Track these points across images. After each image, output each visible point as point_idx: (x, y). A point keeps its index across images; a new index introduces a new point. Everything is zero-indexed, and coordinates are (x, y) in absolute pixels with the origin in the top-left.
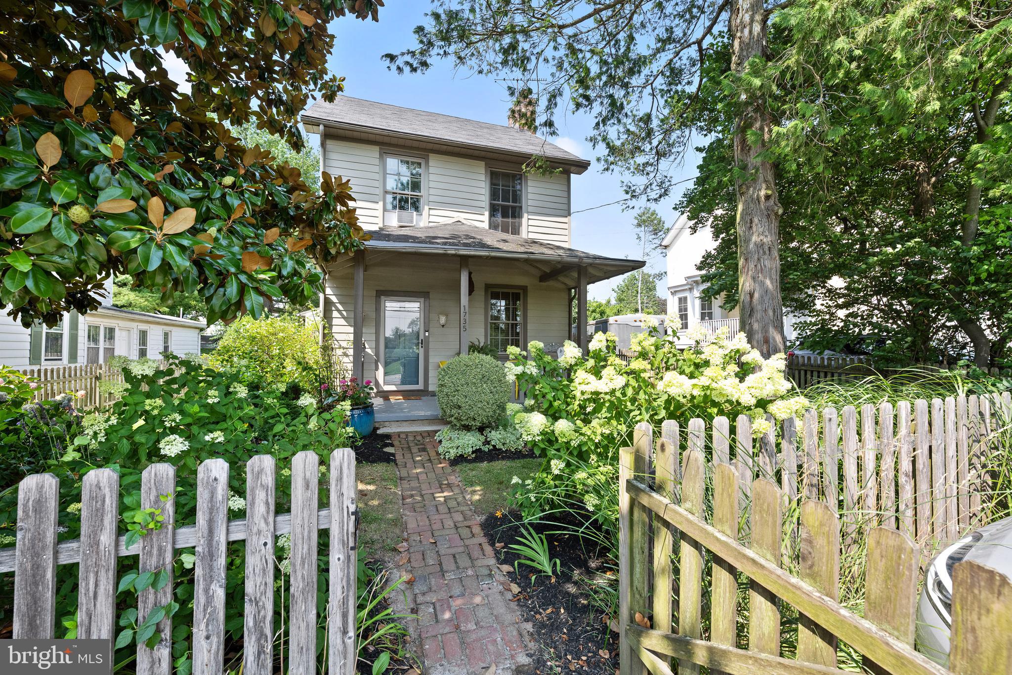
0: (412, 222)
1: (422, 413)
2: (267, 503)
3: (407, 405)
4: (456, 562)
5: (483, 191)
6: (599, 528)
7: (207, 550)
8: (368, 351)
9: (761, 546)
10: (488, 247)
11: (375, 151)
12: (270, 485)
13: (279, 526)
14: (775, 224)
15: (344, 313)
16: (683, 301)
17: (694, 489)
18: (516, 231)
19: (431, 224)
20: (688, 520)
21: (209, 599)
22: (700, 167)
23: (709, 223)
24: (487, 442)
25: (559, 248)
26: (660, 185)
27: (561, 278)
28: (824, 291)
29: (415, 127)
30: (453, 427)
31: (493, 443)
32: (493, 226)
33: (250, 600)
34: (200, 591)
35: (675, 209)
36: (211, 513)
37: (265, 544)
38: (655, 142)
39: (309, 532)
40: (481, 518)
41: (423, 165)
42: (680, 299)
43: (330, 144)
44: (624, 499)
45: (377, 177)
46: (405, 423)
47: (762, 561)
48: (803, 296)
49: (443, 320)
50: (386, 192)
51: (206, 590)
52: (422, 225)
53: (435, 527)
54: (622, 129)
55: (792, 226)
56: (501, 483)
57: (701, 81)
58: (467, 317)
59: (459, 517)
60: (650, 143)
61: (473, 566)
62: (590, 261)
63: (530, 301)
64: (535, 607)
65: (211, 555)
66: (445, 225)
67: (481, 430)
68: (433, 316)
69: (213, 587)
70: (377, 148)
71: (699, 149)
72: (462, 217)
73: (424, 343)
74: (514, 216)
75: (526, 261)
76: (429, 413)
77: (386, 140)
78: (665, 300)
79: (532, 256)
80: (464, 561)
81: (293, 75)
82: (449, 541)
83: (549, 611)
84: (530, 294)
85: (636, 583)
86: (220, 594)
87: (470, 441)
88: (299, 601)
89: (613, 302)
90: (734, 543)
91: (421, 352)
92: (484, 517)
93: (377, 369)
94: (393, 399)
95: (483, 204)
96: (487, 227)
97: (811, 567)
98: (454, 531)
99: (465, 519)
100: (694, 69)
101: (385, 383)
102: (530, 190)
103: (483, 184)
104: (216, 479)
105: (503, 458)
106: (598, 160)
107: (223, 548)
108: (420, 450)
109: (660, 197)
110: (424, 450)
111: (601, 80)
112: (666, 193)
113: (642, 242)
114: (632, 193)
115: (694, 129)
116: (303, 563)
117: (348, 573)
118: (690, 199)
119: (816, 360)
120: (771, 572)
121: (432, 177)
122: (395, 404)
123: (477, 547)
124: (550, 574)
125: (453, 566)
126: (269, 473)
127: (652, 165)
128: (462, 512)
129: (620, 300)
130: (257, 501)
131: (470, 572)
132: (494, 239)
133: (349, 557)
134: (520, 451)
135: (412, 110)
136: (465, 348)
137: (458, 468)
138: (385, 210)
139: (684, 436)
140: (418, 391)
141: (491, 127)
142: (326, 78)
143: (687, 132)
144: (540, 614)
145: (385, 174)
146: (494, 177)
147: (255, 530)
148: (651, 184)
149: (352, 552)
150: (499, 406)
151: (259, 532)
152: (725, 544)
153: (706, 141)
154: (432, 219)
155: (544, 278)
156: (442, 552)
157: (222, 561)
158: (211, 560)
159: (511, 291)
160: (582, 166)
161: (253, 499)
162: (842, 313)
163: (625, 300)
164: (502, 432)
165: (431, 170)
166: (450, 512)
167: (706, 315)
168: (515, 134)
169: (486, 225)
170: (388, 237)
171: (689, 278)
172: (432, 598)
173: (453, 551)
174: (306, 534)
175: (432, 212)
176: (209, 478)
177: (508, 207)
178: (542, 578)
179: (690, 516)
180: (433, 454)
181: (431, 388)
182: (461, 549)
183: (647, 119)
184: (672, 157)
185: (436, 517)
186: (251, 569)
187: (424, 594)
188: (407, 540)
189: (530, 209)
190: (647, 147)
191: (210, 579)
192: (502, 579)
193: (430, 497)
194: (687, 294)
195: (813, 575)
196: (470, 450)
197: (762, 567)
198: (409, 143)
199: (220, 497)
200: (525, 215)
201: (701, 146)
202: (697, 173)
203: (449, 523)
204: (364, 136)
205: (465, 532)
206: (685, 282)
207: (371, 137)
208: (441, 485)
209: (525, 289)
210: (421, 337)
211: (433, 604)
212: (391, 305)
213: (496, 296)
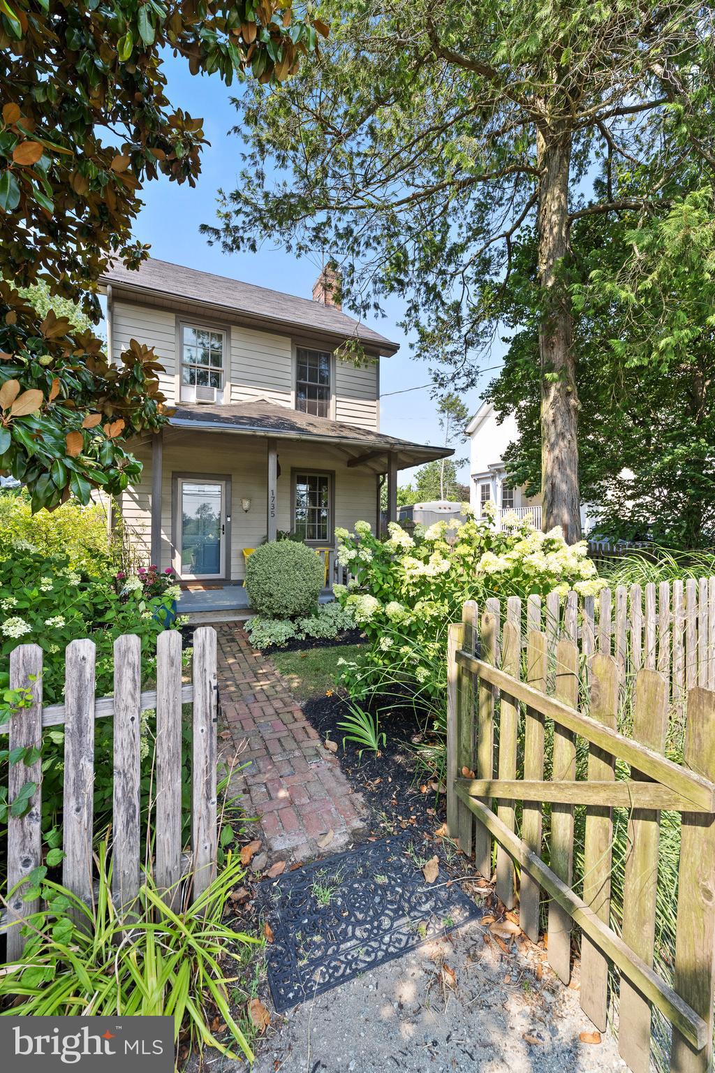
0: (213, 399)
1: (228, 603)
2: (134, 680)
3: (209, 595)
4: (282, 746)
5: (289, 369)
6: (428, 699)
7: (76, 726)
8: (164, 537)
9: (562, 695)
10: (299, 429)
11: (170, 319)
12: (137, 663)
13: (145, 701)
14: (574, 419)
15: (137, 496)
16: (485, 489)
17: (513, 654)
18: (323, 413)
19: (233, 402)
20: (506, 680)
21: (79, 774)
22: (506, 358)
23: (513, 414)
24: (299, 631)
25: (369, 433)
26: (468, 374)
27: (370, 464)
28: (614, 482)
29: (215, 294)
30: (264, 616)
31: (306, 631)
32: (299, 406)
33: (119, 773)
34: (70, 766)
35: (481, 398)
36: (79, 691)
37: (133, 719)
38: (464, 331)
39: (174, 706)
40: (300, 704)
41: (224, 338)
42: (483, 487)
43: (118, 307)
44: (453, 669)
45: (173, 347)
46: (209, 614)
47: (563, 706)
48: (596, 487)
49: (246, 504)
50: (183, 365)
51: (76, 765)
52: (223, 402)
53: (255, 714)
54: (433, 317)
55: (588, 420)
56: (318, 670)
57: (509, 273)
58: (275, 502)
59: (278, 704)
60: (460, 331)
61: (300, 748)
62: (401, 447)
63: (338, 486)
64: (363, 779)
65: (81, 731)
66: (250, 403)
67: (293, 618)
68: (236, 500)
69: (82, 761)
70: (173, 316)
71: (505, 340)
72: (266, 395)
73: (226, 529)
74: (321, 398)
75: (338, 446)
76: (234, 603)
77: (184, 307)
78: (468, 488)
79: (344, 441)
80: (290, 745)
81: (89, 234)
82: (272, 726)
83: (377, 781)
84: (337, 479)
85: (463, 742)
86: (89, 767)
87: (283, 630)
88: (166, 772)
89: (415, 488)
90: (542, 695)
91: (223, 538)
92: (304, 703)
93: (173, 556)
94: (192, 589)
95: (289, 383)
96: (293, 408)
97: (598, 706)
98: (275, 717)
99: (285, 705)
100: (502, 261)
101: (182, 573)
102: (338, 370)
103: (289, 362)
104: (84, 659)
105: (317, 646)
106: (411, 346)
107: (92, 724)
108: (228, 641)
109: (467, 386)
110: (233, 640)
111: (414, 266)
112: (472, 383)
113: (445, 428)
114: (439, 381)
115: (501, 321)
116: (169, 735)
117: (211, 743)
118: (496, 389)
119: (606, 547)
120: (569, 713)
121: (234, 351)
122: (196, 594)
123: (301, 731)
124: (376, 749)
125: (279, 750)
126: (135, 651)
127: (460, 353)
128: (281, 699)
129: (421, 486)
130: (124, 679)
131: (297, 753)
132: (302, 419)
133: (212, 728)
134: (334, 639)
135: (208, 275)
136: (273, 535)
137: (271, 657)
138: (182, 384)
139: (503, 611)
140: (220, 580)
141: (295, 300)
142: (129, 243)
143: (494, 323)
144: (369, 785)
145: (182, 345)
146: (301, 356)
147: (122, 706)
148: (458, 374)
149: (214, 724)
150: (312, 594)
151: (127, 708)
152: (536, 696)
153: (511, 333)
154: (234, 396)
155: (352, 462)
156: (267, 737)
157: (90, 737)
158: (80, 736)
159: (318, 475)
160: (391, 349)
161: (120, 677)
162: (630, 504)
163: (427, 488)
164: (315, 620)
165: (233, 343)
166: (269, 700)
167: (507, 503)
168: (322, 310)
169: (292, 406)
170: (190, 415)
171: (491, 466)
172: (263, 778)
173: (277, 735)
174: (171, 708)
175: (234, 389)
176: (77, 657)
177: (315, 387)
178: (369, 752)
179: (509, 677)
180: (243, 644)
181: (233, 577)
182: (286, 733)
183: (457, 307)
184: (479, 348)
185: (255, 705)
186: (119, 743)
187: (254, 776)
188: (228, 729)
189: (338, 391)
190: (456, 335)
191: (79, 754)
192: (329, 757)
193: (247, 686)
194: (489, 482)
195: (599, 713)
196: (284, 638)
197: (563, 710)
198: (209, 313)
199: (88, 676)
200: (333, 397)
201: (507, 336)
202: (502, 364)
203: (270, 711)
204: (157, 301)
205: (287, 718)
206: (488, 470)
207: (166, 303)
208: (256, 675)
209: (332, 474)
210: (223, 523)
211: (265, 784)
212: (188, 488)
213: (302, 481)
